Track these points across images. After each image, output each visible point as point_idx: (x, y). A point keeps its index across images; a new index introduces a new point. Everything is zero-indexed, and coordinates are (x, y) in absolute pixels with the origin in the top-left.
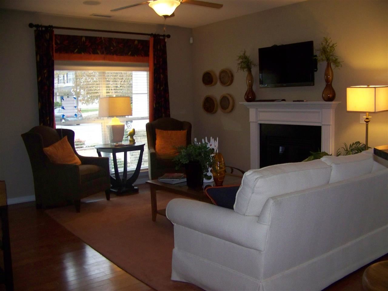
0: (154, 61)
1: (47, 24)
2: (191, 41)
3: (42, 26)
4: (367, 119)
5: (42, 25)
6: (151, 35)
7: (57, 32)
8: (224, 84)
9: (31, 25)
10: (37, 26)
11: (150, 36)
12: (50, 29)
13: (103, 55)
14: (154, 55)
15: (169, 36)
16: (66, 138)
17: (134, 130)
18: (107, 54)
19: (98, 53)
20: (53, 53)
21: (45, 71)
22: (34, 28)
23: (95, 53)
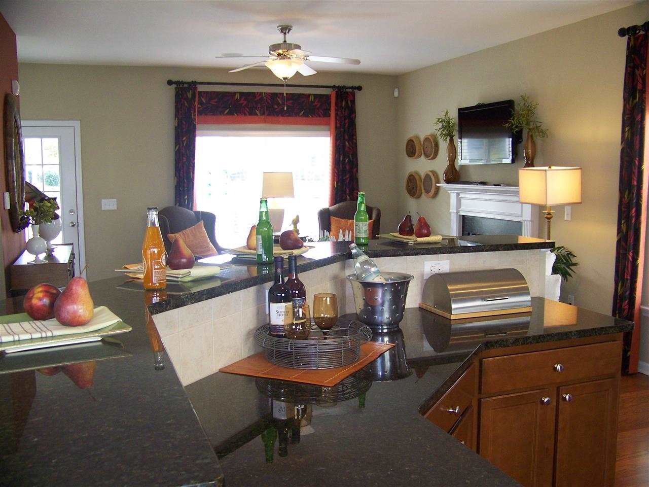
0: (336, 123)
1: (190, 80)
2: (396, 94)
3: (183, 83)
4: (549, 214)
5: (184, 80)
6: (334, 87)
7: (201, 88)
8: (427, 157)
9: (170, 83)
10: (178, 83)
11: (331, 89)
12: (193, 85)
13: (263, 117)
14: (336, 114)
15: (360, 88)
16: (202, 223)
17: (298, 216)
18: (269, 115)
19: (256, 114)
20: (195, 115)
21: (185, 138)
22: (174, 86)
23: (252, 113)
